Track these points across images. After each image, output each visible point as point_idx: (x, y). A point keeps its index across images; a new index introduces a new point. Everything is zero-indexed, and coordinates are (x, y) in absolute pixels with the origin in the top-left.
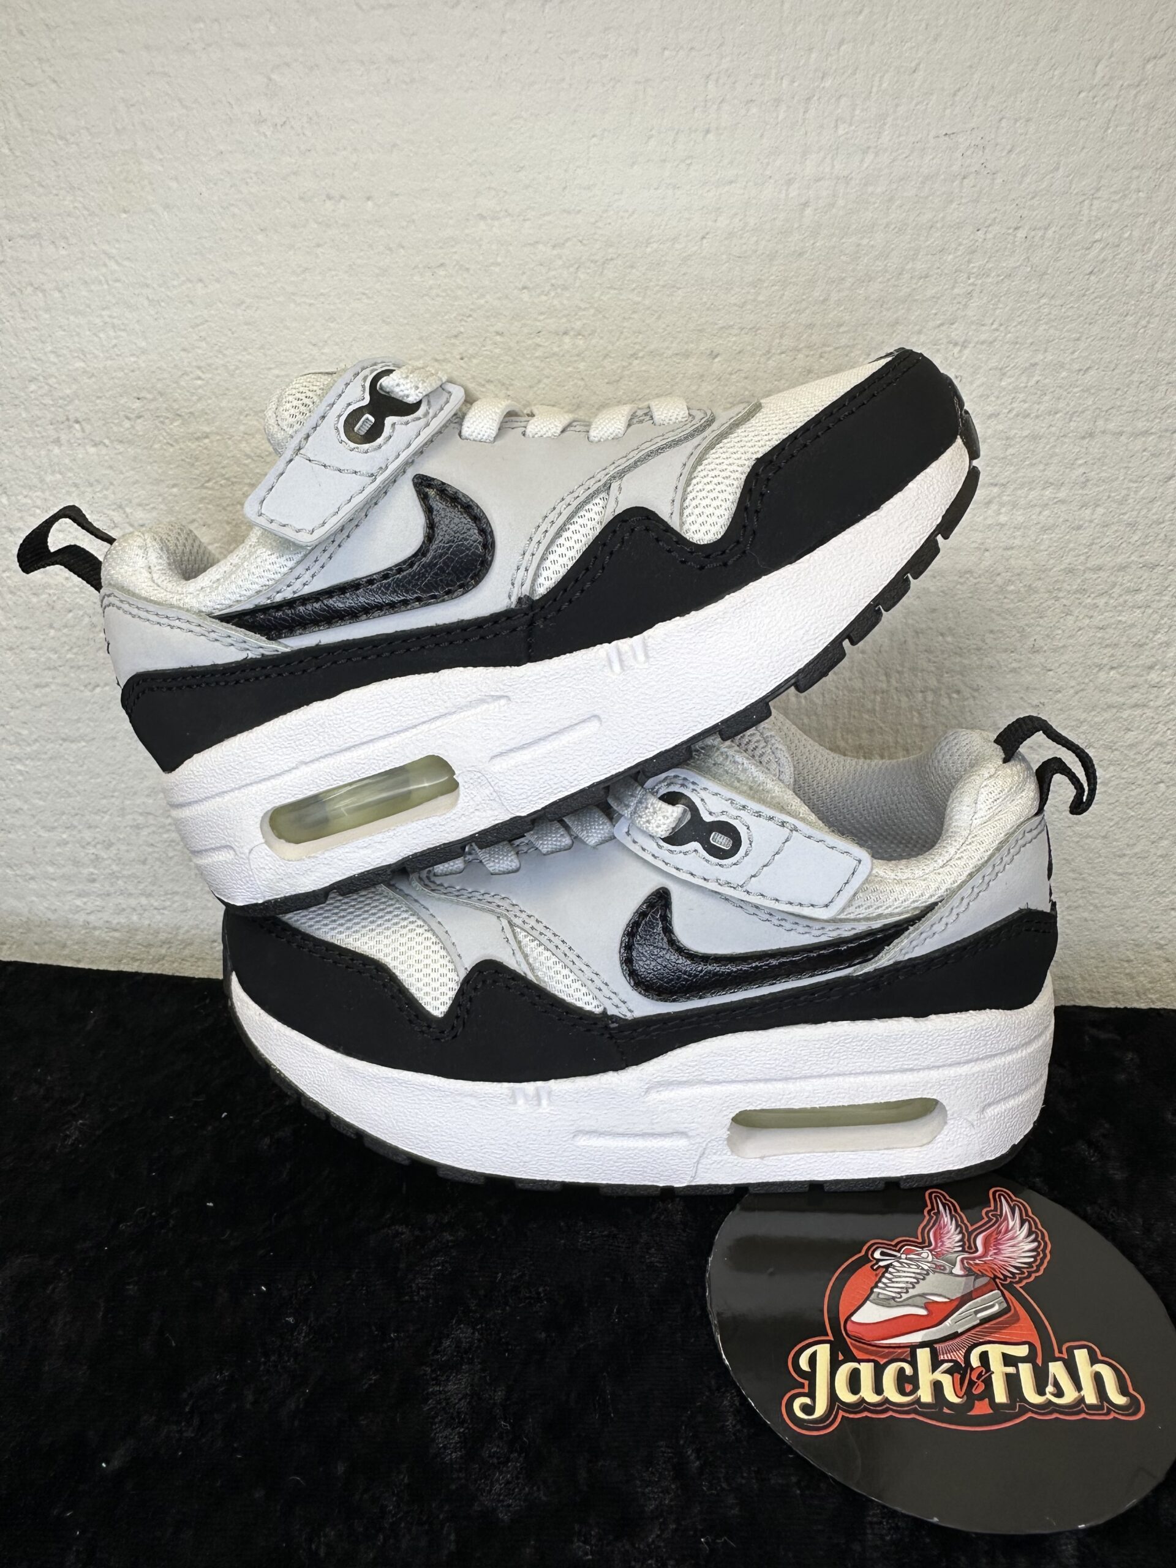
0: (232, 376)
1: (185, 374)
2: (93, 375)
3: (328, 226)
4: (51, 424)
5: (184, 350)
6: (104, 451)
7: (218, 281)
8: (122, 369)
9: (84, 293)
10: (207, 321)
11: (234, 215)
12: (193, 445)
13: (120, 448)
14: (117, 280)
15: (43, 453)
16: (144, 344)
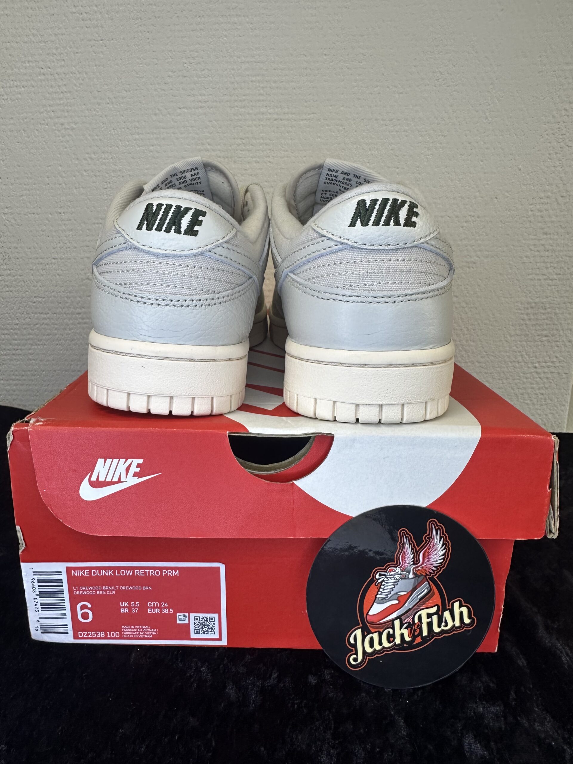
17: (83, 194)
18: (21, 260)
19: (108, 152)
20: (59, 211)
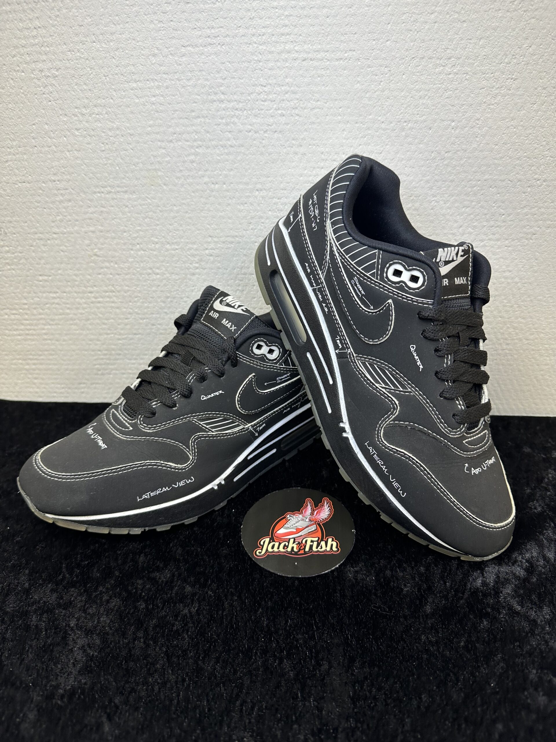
0: (184, 232)
1: (171, 232)
2: (143, 231)
3: (213, 191)
4: (131, 244)
5: (170, 225)
6: (146, 253)
7: (180, 206)
8: (151, 229)
9: (141, 208)
10: (177, 217)
11: (185, 188)
12: (173, 252)
13: (151, 252)
14: (150, 205)
15: (128, 253)
16: (158, 223)
17: (78, 158)
18: (18, 235)
19: (101, 106)
20: (53, 178)
